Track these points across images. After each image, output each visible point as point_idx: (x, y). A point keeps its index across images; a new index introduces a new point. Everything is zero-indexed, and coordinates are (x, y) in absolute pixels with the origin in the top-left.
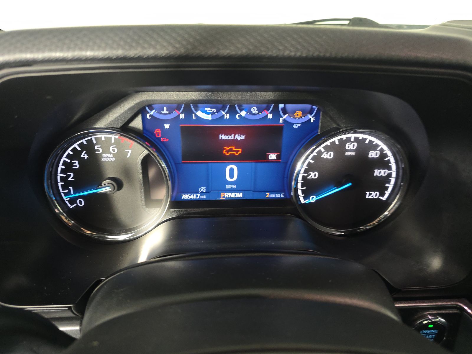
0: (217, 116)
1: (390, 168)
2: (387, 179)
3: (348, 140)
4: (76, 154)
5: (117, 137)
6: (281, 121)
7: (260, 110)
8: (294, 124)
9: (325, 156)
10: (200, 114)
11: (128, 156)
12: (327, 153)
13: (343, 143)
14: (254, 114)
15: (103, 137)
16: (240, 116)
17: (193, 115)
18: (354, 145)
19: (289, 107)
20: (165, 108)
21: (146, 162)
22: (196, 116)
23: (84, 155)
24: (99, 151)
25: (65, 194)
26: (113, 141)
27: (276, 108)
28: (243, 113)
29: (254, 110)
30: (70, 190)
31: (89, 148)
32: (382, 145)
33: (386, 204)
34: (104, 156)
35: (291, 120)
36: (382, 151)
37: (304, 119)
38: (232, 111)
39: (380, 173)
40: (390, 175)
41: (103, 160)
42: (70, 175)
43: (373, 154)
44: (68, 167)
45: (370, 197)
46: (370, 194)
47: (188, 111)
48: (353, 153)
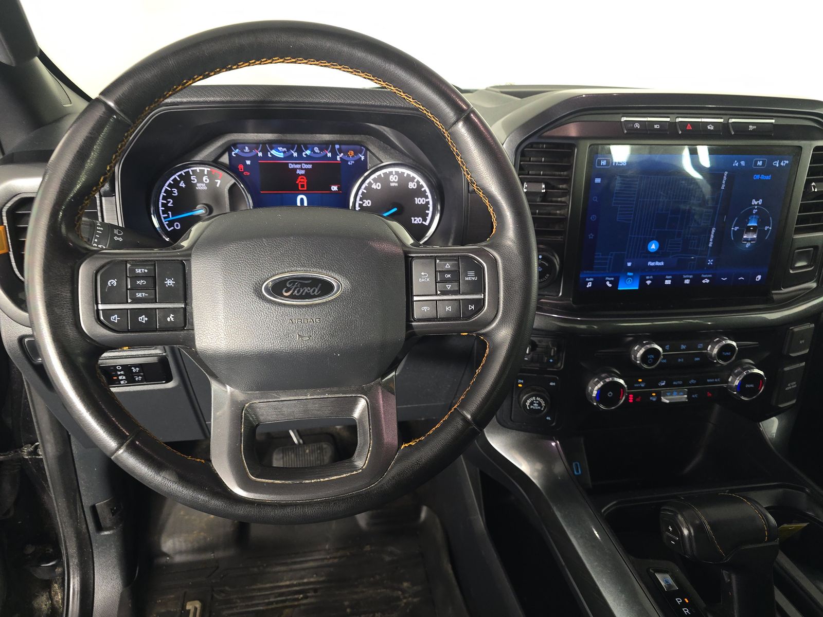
0: (288, 154)
1: (427, 197)
2: (426, 206)
3: (391, 173)
4: (176, 184)
5: (209, 169)
6: (338, 158)
7: (321, 150)
8: (348, 161)
9: (374, 186)
10: (273, 152)
11: (218, 186)
12: (376, 185)
13: (387, 175)
14: (317, 153)
15: (198, 169)
16: (306, 154)
17: (269, 153)
18: (396, 178)
19: (343, 147)
20: (247, 148)
21: (233, 189)
22: (271, 154)
23: (182, 184)
24: (194, 180)
25: (165, 218)
26: (206, 173)
27: (333, 148)
28: (308, 152)
29: (316, 150)
30: (168, 214)
31: (186, 178)
32: (418, 178)
33: (429, 227)
34: (198, 185)
35: (346, 158)
36: (418, 182)
37: (356, 158)
38: (300, 151)
39: (420, 201)
40: (428, 203)
41: (197, 188)
42: (170, 201)
43: (412, 185)
44: (169, 194)
45: (416, 222)
46: (415, 220)
47: (265, 152)
48: (397, 185)
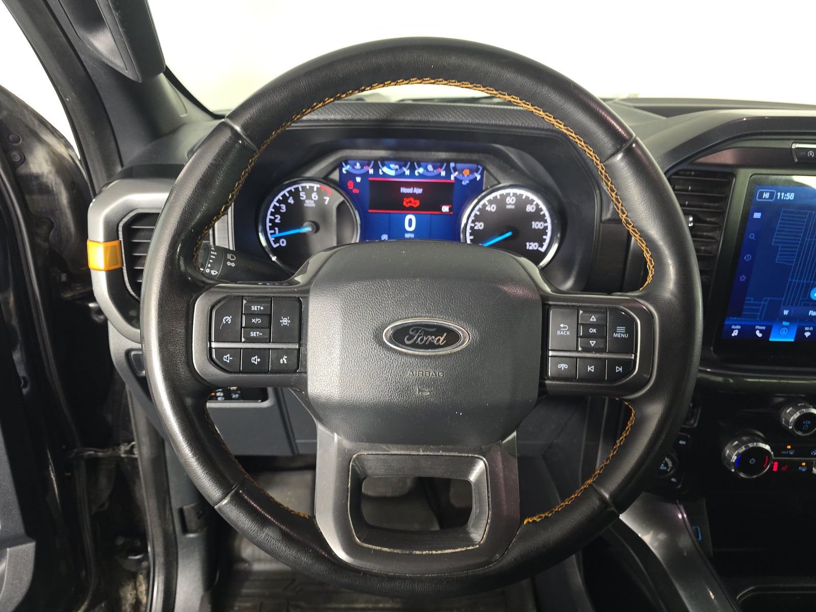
0: (400, 172)
1: (546, 221)
2: (544, 231)
3: (508, 195)
4: (284, 200)
5: (318, 186)
6: (452, 177)
7: (434, 168)
8: (462, 181)
9: (488, 208)
10: (385, 169)
11: (326, 203)
12: (491, 206)
13: (504, 197)
14: (430, 171)
15: (308, 185)
16: (419, 173)
17: (380, 171)
18: (513, 200)
19: (459, 166)
20: (358, 164)
21: (341, 208)
22: (382, 171)
23: (291, 201)
24: (303, 197)
25: (271, 234)
26: (315, 189)
27: (448, 166)
28: (421, 170)
29: (430, 167)
30: (275, 230)
31: (295, 194)
32: (537, 200)
33: (544, 254)
34: (307, 201)
35: (460, 177)
36: (537, 205)
37: (471, 177)
38: (412, 169)
39: (537, 225)
40: (546, 228)
41: (305, 205)
42: (277, 218)
43: (530, 208)
44: (277, 210)
45: (531, 248)
46: (530, 245)
47: (376, 168)
48: (513, 207)
